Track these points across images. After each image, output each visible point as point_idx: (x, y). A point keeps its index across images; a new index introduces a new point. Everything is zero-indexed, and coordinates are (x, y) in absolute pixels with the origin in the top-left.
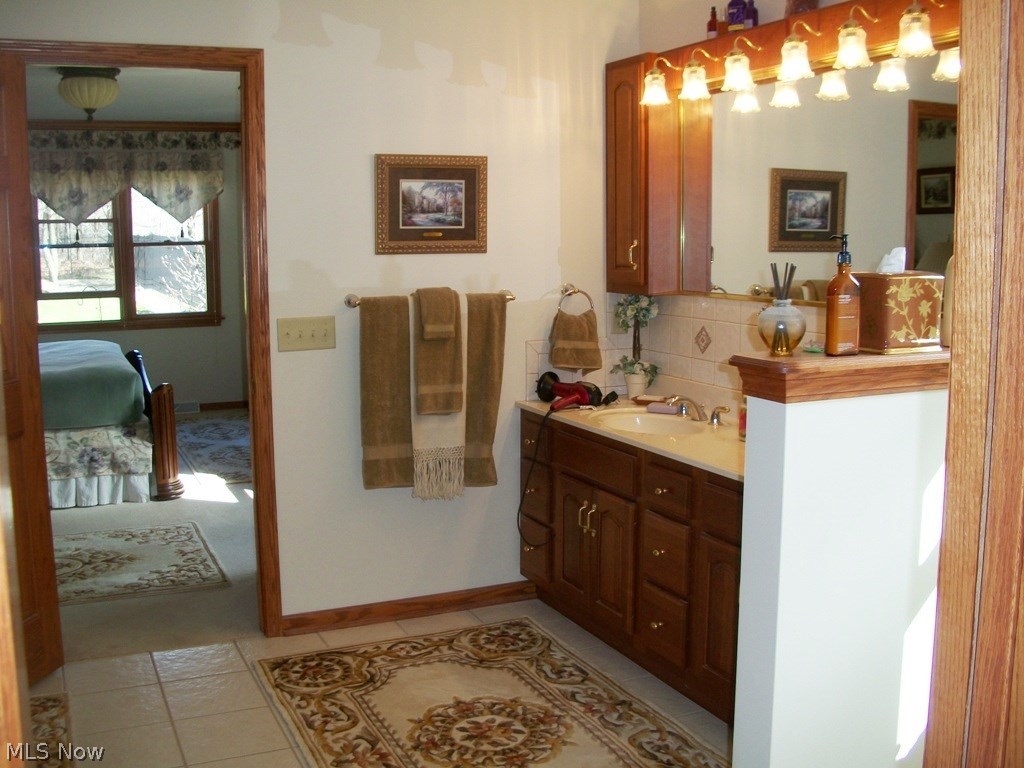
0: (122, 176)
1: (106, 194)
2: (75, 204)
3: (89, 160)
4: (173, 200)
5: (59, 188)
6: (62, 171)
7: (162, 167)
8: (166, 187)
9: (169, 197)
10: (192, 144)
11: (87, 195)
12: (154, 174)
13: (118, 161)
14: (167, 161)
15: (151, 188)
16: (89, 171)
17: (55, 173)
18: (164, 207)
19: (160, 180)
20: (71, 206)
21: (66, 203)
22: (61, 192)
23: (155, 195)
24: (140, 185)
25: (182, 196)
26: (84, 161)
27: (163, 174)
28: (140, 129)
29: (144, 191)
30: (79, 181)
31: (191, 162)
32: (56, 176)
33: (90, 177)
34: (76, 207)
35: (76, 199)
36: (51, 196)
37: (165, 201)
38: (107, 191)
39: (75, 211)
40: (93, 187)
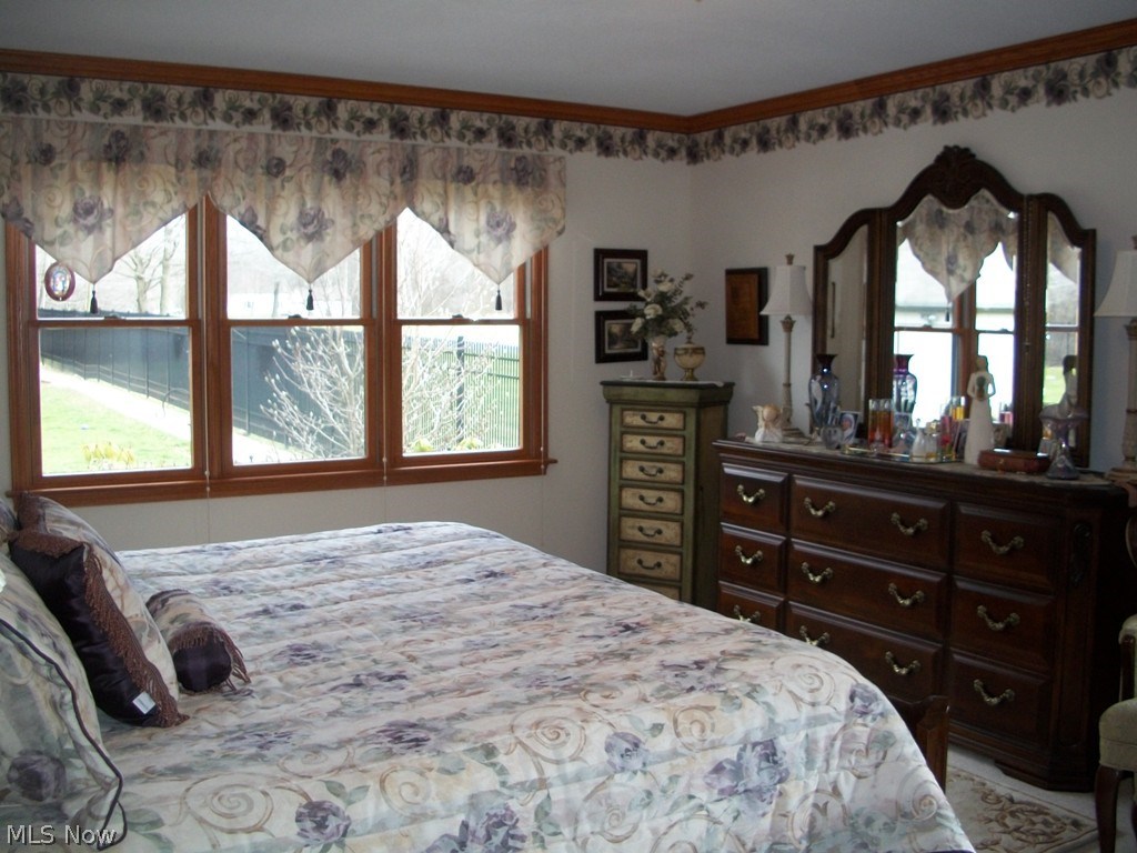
0: (398, 189)
1: (367, 221)
2: (310, 238)
3: (337, 153)
4: (484, 238)
5: (282, 206)
6: (288, 173)
7: (466, 176)
8: (469, 221)
9: (478, 235)
10: (507, 138)
11: (333, 222)
12: (452, 187)
13: (390, 160)
14: (476, 166)
15: (446, 214)
16: (338, 175)
17: (276, 176)
18: (465, 252)
19: (462, 200)
20: (302, 243)
21: (293, 235)
22: (286, 214)
23: (452, 228)
24: (427, 206)
25: (500, 231)
26: (328, 156)
27: (468, 190)
29: (435, 218)
30: (319, 194)
31: (515, 169)
32: (278, 182)
34: (310, 246)
35: (311, 229)
36: (268, 222)
37: (469, 240)
38: (370, 216)
39: (308, 252)
40: (344, 208)
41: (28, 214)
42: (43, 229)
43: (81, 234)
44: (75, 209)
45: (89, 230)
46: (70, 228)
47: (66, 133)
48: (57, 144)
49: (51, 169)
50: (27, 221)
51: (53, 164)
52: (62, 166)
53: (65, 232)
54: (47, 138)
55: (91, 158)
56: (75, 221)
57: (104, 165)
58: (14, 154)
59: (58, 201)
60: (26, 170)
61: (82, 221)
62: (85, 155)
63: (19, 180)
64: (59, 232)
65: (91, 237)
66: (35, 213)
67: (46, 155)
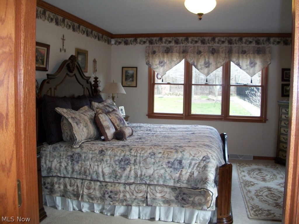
0: (227, 56)
1: (219, 63)
2: (207, 67)
3: (213, 49)
4: (248, 67)
5: (201, 60)
6: (202, 54)
7: (244, 52)
8: (245, 62)
9: (247, 66)
10: (258, 43)
11: (211, 64)
12: (241, 55)
13: (225, 50)
14: (247, 50)
15: (239, 61)
16: (213, 53)
17: (199, 54)
18: (244, 70)
19: (243, 58)
20: (205, 68)
21: (203, 67)
22: (201, 62)
23: (241, 64)
24: (234, 60)
25: (252, 65)
26: (211, 49)
27: (244, 56)
28: (235, 36)
29: (236, 62)
30: (209, 58)
31: (257, 50)
32: (199, 56)
33: (213, 56)
34: (207, 69)
35: (207, 65)
36: (197, 64)
37: (245, 67)
38: (220, 62)
39: (206, 70)
40: (214, 60)
41: (150, 63)
42: (153, 66)
43: (160, 67)
44: (159, 62)
45: (162, 66)
46: (158, 66)
47: (158, 48)
48: (156, 50)
49: (155, 55)
50: (150, 65)
51: (156, 54)
52: (157, 54)
53: (157, 67)
54: (155, 49)
55: (162, 53)
56: (159, 64)
57: (165, 54)
58: (148, 52)
59: (156, 61)
60: (150, 55)
61: (161, 65)
62: (161, 52)
63: (149, 57)
64: (156, 66)
65: (162, 68)
66: (152, 63)
67: (154, 52)
